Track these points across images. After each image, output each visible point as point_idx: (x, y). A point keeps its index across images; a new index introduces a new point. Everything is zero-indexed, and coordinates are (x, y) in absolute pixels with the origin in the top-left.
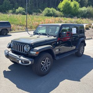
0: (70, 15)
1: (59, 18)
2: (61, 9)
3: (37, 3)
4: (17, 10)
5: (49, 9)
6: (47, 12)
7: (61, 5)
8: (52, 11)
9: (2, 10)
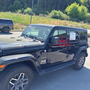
0: (76, 19)
1: (65, 21)
2: (68, 13)
3: (45, 5)
4: (25, 10)
5: (56, 11)
6: (54, 14)
7: (69, 9)
8: (59, 14)
9: (12, 9)
